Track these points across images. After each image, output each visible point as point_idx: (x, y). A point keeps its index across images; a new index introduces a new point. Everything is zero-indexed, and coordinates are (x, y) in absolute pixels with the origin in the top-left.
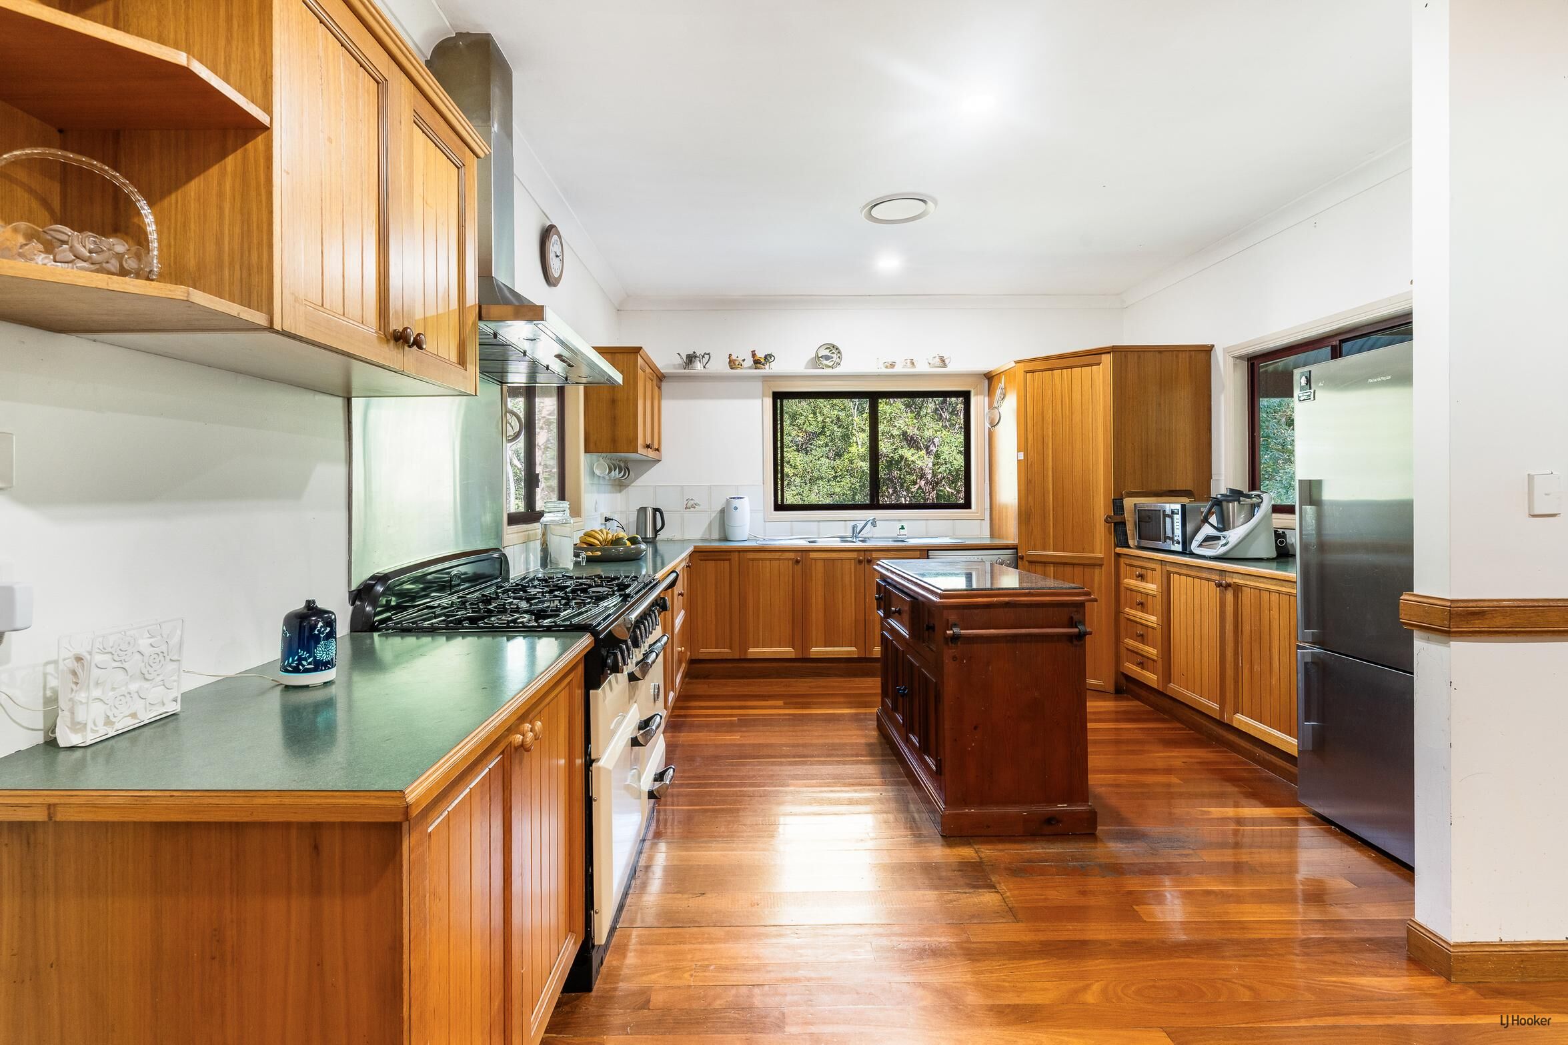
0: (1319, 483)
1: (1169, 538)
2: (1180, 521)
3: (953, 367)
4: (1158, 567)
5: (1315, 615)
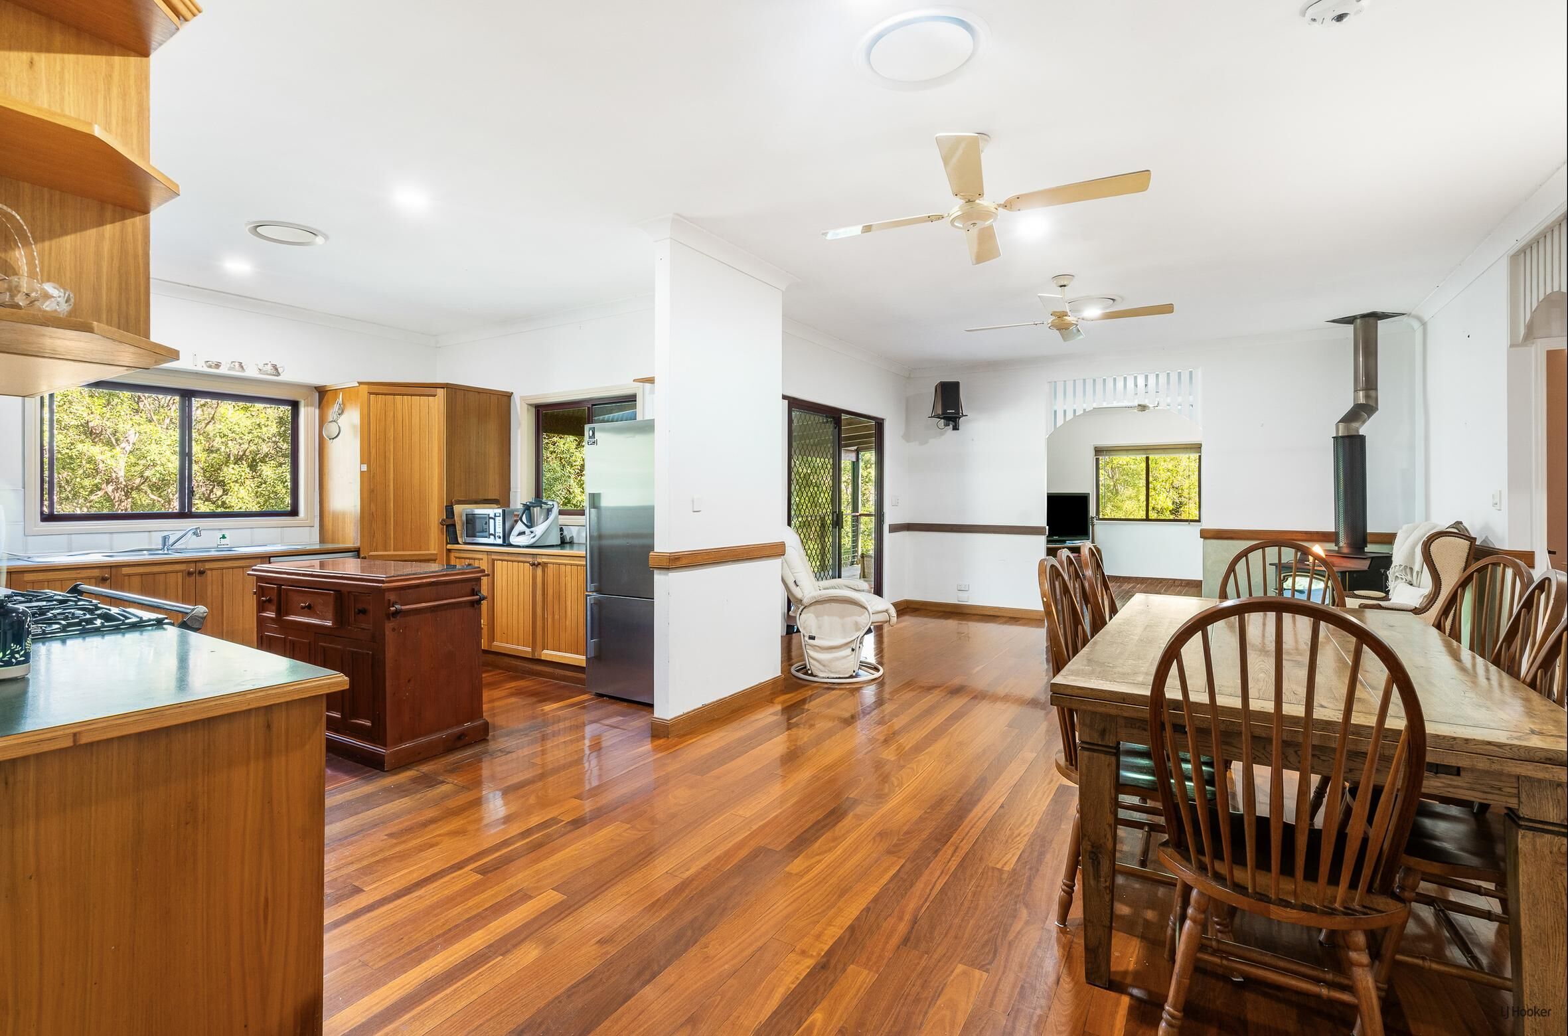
0: (599, 494)
1: (492, 534)
2: (501, 521)
3: (286, 377)
4: (485, 557)
5: (596, 575)
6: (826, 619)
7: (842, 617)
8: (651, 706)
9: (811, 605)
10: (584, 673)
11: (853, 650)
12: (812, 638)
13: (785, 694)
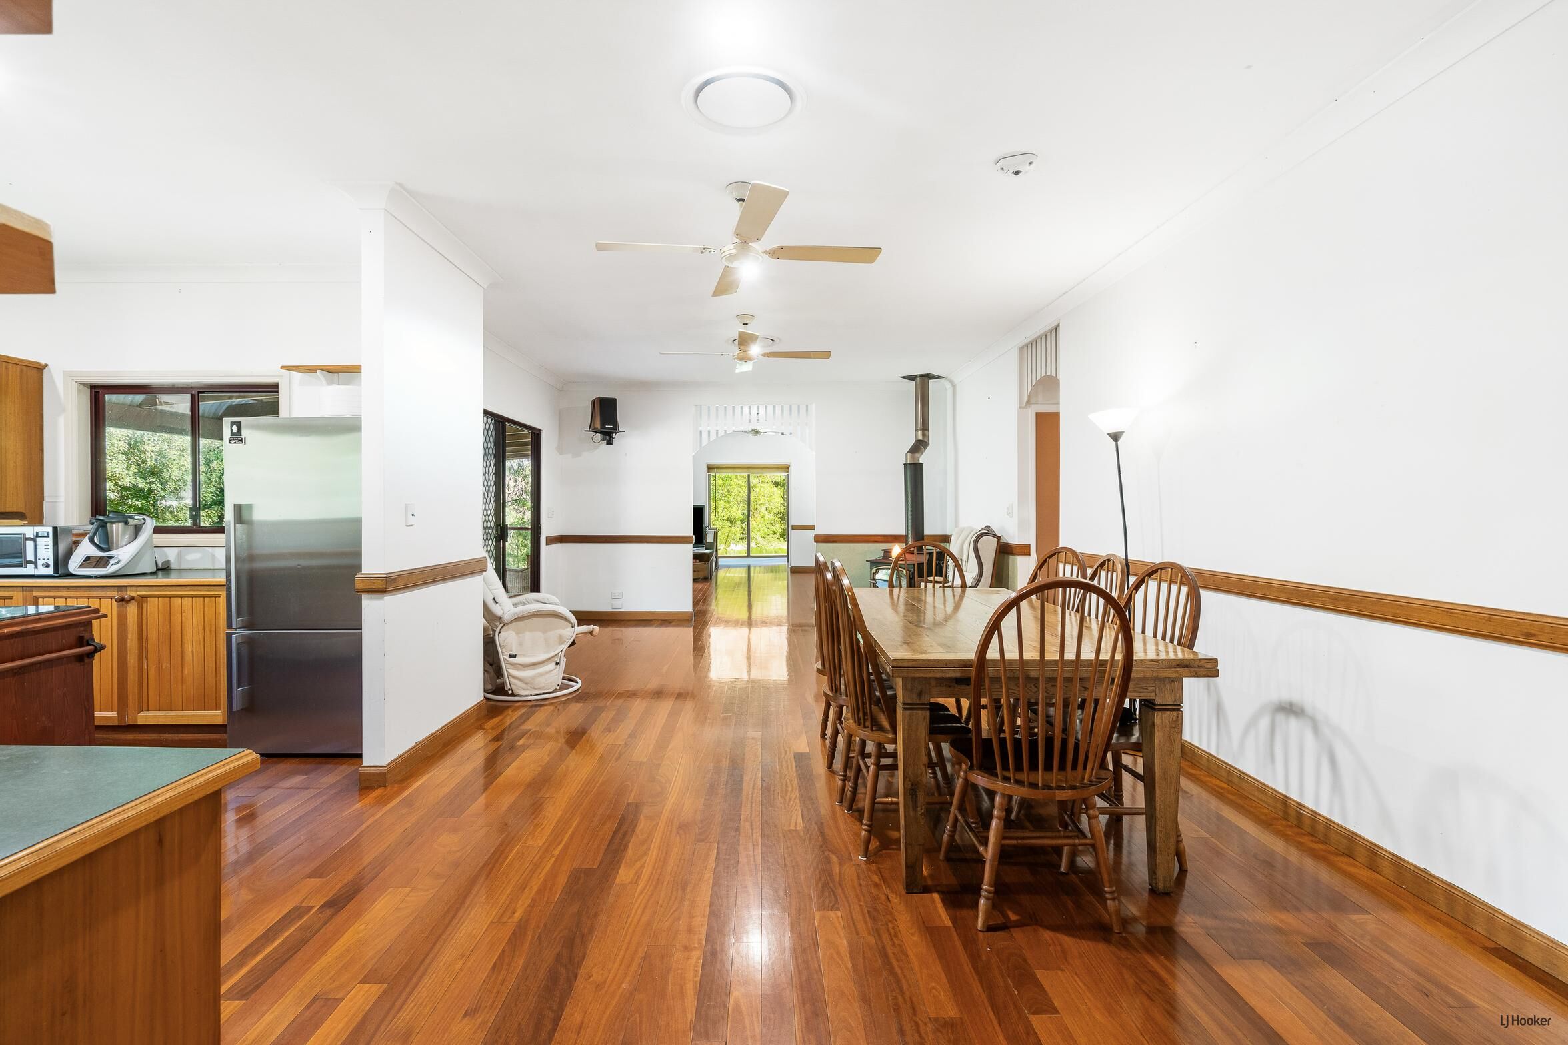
1: (32, 562)
2: (48, 543)
5: (245, 606)
6: (528, 635)
7: (545, 631)
8: (360, 756)
9: (511, 622)
10: (226, 732)
11: (557, 664)
12: (513, 656)
13: (493, 717)
